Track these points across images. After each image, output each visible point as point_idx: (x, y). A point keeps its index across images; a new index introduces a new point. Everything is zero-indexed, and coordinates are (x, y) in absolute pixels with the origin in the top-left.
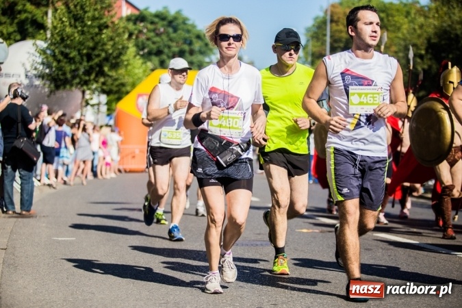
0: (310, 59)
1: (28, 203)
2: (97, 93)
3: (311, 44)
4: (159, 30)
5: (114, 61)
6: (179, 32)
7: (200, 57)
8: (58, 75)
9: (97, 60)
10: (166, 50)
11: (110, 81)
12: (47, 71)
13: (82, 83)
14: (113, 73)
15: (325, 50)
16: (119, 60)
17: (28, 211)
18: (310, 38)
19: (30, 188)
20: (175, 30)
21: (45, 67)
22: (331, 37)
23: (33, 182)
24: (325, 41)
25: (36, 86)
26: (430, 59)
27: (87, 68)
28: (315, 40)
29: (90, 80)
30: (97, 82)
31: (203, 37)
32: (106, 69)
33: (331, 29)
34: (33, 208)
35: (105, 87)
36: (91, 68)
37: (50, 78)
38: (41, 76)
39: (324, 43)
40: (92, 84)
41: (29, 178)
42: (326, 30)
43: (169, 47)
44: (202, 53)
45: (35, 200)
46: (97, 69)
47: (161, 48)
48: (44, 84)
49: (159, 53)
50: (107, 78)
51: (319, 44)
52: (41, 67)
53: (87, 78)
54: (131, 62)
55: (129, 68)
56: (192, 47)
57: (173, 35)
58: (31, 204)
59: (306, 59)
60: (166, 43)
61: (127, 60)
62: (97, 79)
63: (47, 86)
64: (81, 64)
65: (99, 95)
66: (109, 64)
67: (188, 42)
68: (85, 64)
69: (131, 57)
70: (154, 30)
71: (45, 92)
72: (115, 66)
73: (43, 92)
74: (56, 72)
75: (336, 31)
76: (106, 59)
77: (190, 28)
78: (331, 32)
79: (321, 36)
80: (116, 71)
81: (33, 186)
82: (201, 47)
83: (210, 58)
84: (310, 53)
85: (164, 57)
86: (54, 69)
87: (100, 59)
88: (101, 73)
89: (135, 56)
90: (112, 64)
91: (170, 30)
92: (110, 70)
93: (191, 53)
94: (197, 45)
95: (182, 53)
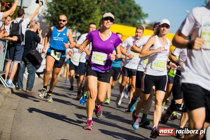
1: (31, 86)
2: (75, 31)
5: (87, 15)
6: (125, 4)
7: (134, 20)
8: (56, 18)
9: (78, 13)
11: (83, 26)
12: (50, 15)
13: (68, 25)
14: (86, 22)
16: (90, 15)
17: (30, 90)
19: (33, 78)
20: (123, 3)
21: (49, 13)
23: (35, 75)
25: (43, 22)
27: (72, 17)
29: (72, 24)
30: (76, 25)
32: (82, 19)
34: (33, 89)
35: (80, 29)
36: (75, 17)
37: (51, 19)
38: (47, 18)
40: (74, 26)
41: (33, 73)
43: (118, 11)
44: (136, 17)
45: (34, 85)
46: (78, 18)
48: (47, 22)
50: (82, 24)
52: (47, 13)
53: (71, 22)
54: (97, 17)
55: (95, 20)
56: (131, 13)
57: (122, 5)
58: (32, 87)
60: (117, 9)
61: (95, 16)
62: (76, 24)
63: (49, 23)
64: (69, 14)
65: (76, 33)
66: (84, 16)
67: (129, 10)
68: (71, 14)
69: (97, 14)
70: (111, 1)
71: (47, 27)
72: (88, 18)
73: (46, 26)
74: (55, 17)
76: (83, 14)
77: (131, 3)
80: (88, 21)
81: (34, 77)
82: (136, 14)
83: (140, 21)
86: (54, 15)
87: (80, 13)
88: (79, 21)
89: (99, 14)
90: (86, 16)
91: (120, 2)
92: (84, 20)
93: (130, 16)
94: (134, 13)
95: (125, 16)
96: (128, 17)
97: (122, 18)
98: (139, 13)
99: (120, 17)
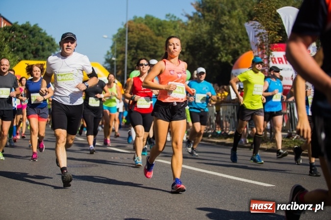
0: (115, 54)
3: (116, 45)
4: (24, 36)
6: (36, 37)
10: (28, 48)
15: (125, 49)
18: (116, 42)
20: (34, 36)
22: (128, 41)
24: (125, 43)
26: (188, 55)
28: (119, 42)
31: (50, 40)
33: (128, 36)
39: (124, 45)
42: (125, 36)
43: (30, 46)
44: (49, 50)
47: (25, 47)
49: (23, 50)
51: (121, 45)
56: (44, 46)
57: (32, 39)
59: (113, 54)
60: (28, 44)
61: (4, 54)
67: (41, 43)
69: (7, 53)
70: (21, 36)
75: (132, 37)
77: (42, 35)
78: (128, 38)
79: (122, 40)
84: (116, 50)
85: (27, 52)
89: (9, 52)
91: (31, 36)
93: (43, 50)
94: (47, 45)
95: (37, 50)
96: (41, 51)
97: (34, 53)
98: (53, 45)
99: (32, 52)
